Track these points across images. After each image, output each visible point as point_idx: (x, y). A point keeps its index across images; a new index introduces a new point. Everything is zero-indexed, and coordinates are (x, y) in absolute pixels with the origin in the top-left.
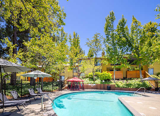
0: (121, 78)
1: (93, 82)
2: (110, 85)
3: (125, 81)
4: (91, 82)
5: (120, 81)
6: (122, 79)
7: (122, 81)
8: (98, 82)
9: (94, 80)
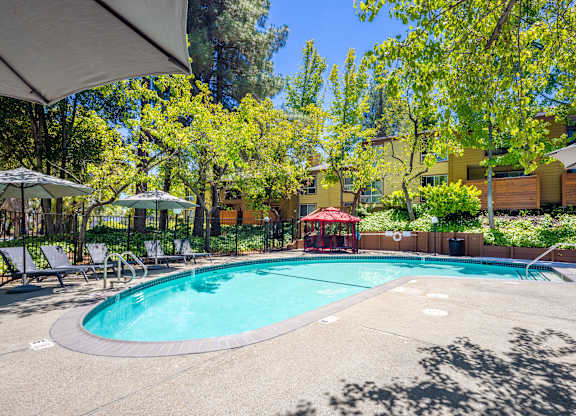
0: (534, 207)
1: (403, 224)
2: (463, 236)
3: (546, 219)
4: (397, 223)
5: (520, 220)
6: (534, 212)
7: (528, 221)
8: (425, 223)
9: (412, 216)
